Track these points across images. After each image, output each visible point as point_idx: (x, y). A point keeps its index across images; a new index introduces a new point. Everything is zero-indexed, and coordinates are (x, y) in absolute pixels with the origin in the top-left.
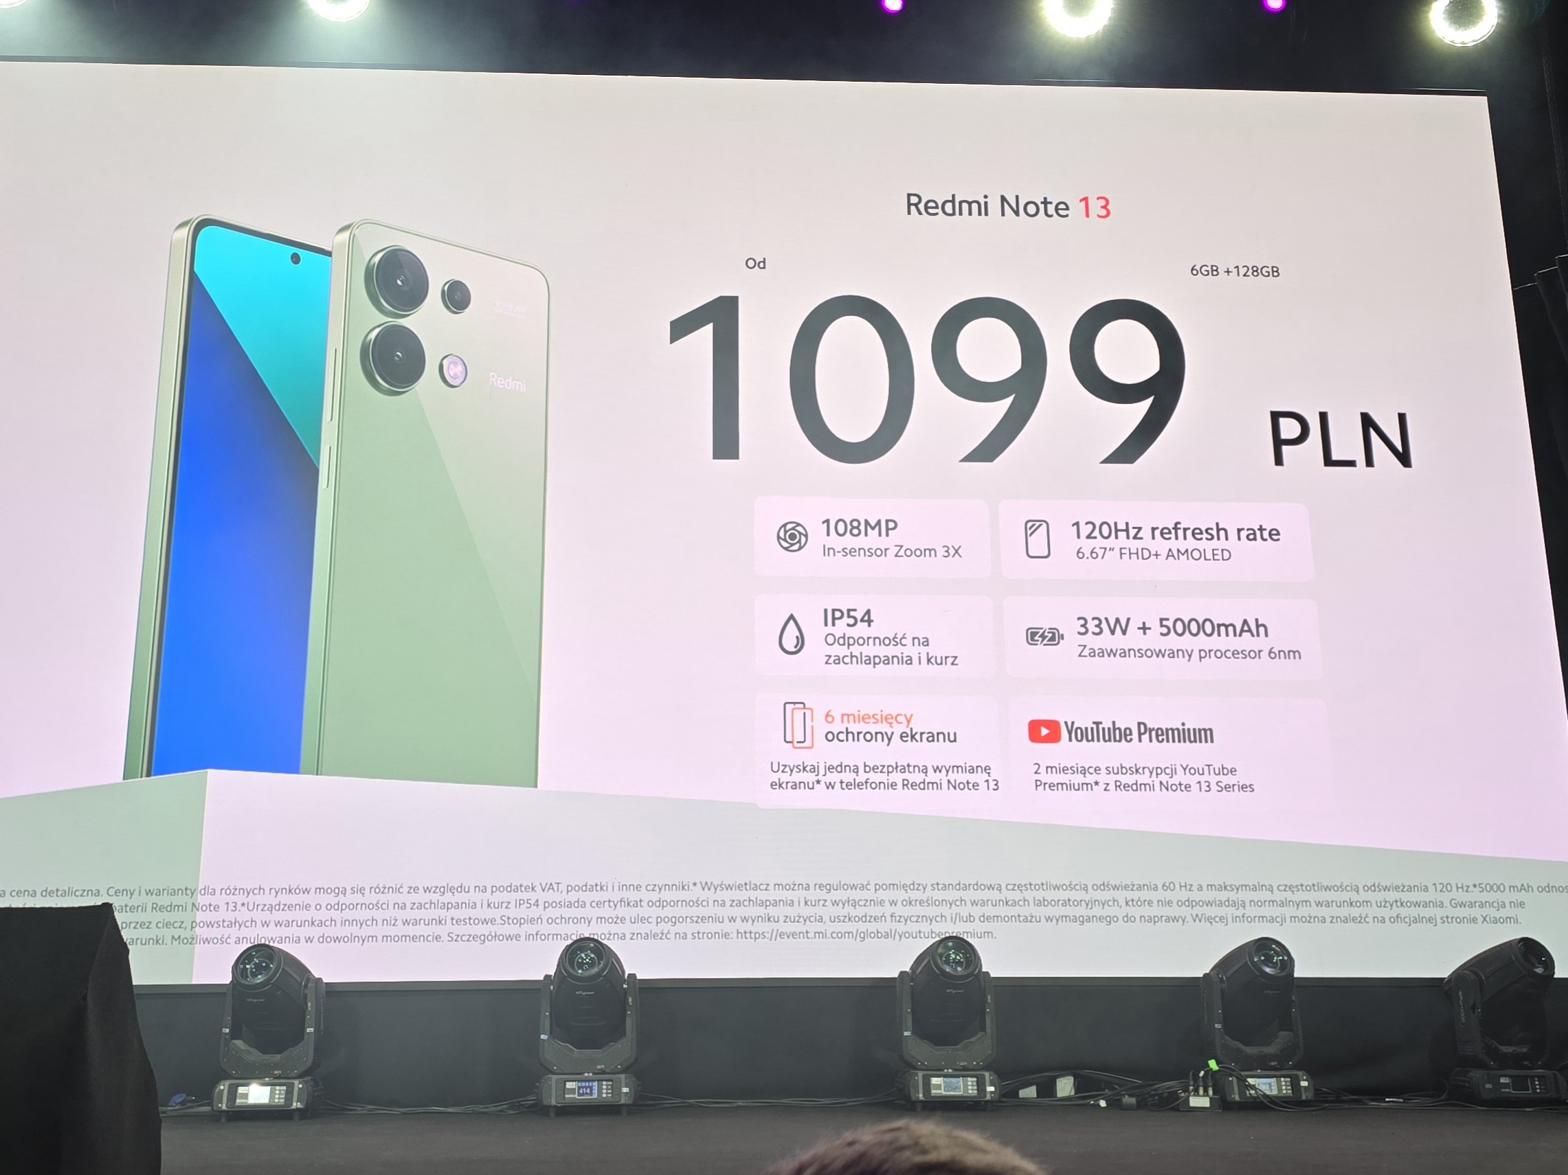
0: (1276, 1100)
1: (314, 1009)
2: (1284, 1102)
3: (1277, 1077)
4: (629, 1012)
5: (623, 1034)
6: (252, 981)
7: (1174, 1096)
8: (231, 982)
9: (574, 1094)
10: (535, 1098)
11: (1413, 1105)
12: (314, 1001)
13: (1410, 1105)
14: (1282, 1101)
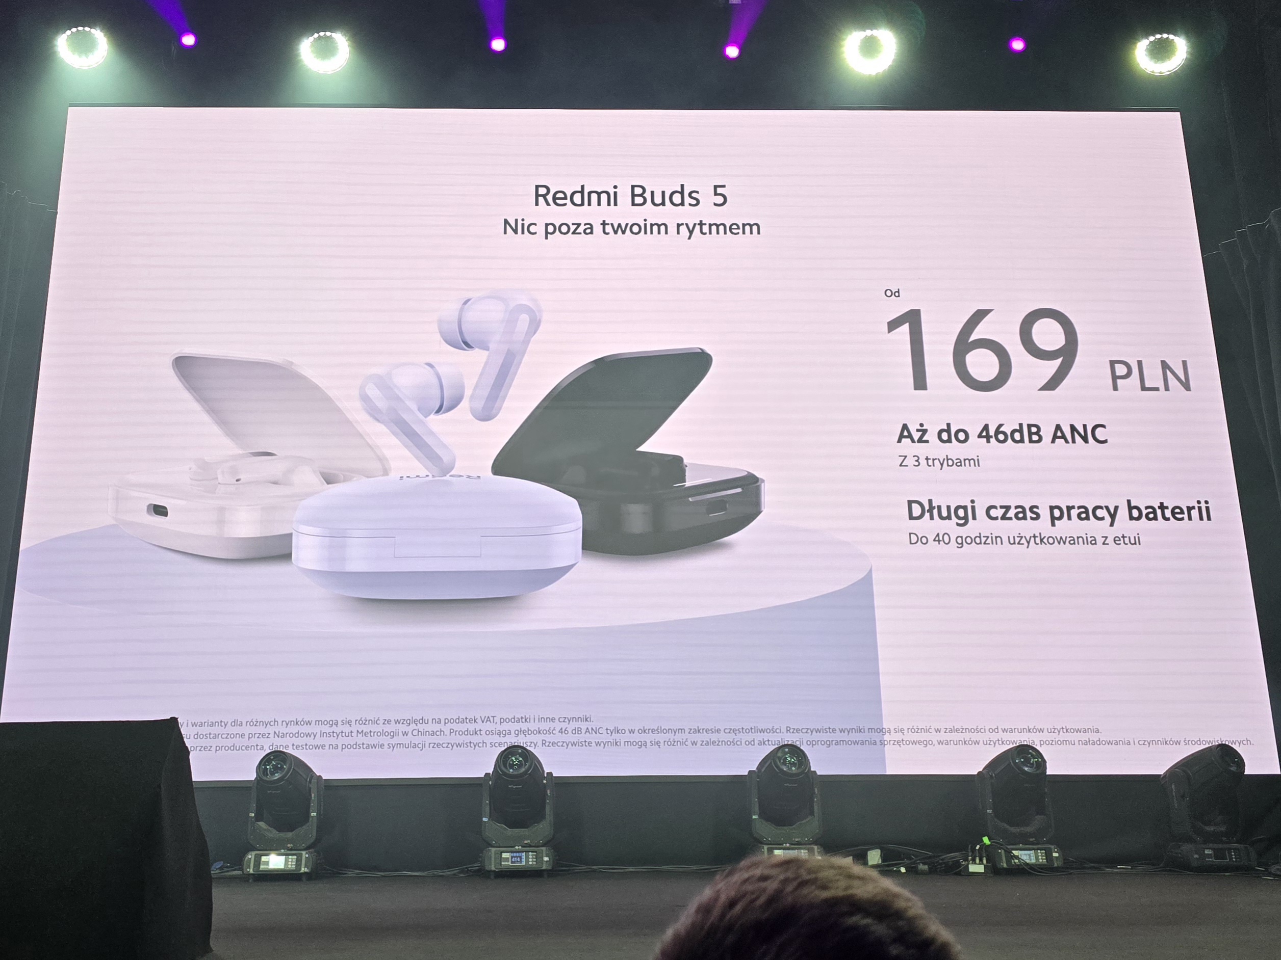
0: (1035, 868)
1: (316, 799)
2: (1041, 869)
3: (1034, 849)
4: (548, 801)
5: (543, 817)
6: (269, 778)
7: (957, 864)
8: (256, 778)
9: (508, 862)
10: (479, 865)
11: (1139, 871)
12: (316, 793)
13: (1137, 870)
14: (1038, 868)
